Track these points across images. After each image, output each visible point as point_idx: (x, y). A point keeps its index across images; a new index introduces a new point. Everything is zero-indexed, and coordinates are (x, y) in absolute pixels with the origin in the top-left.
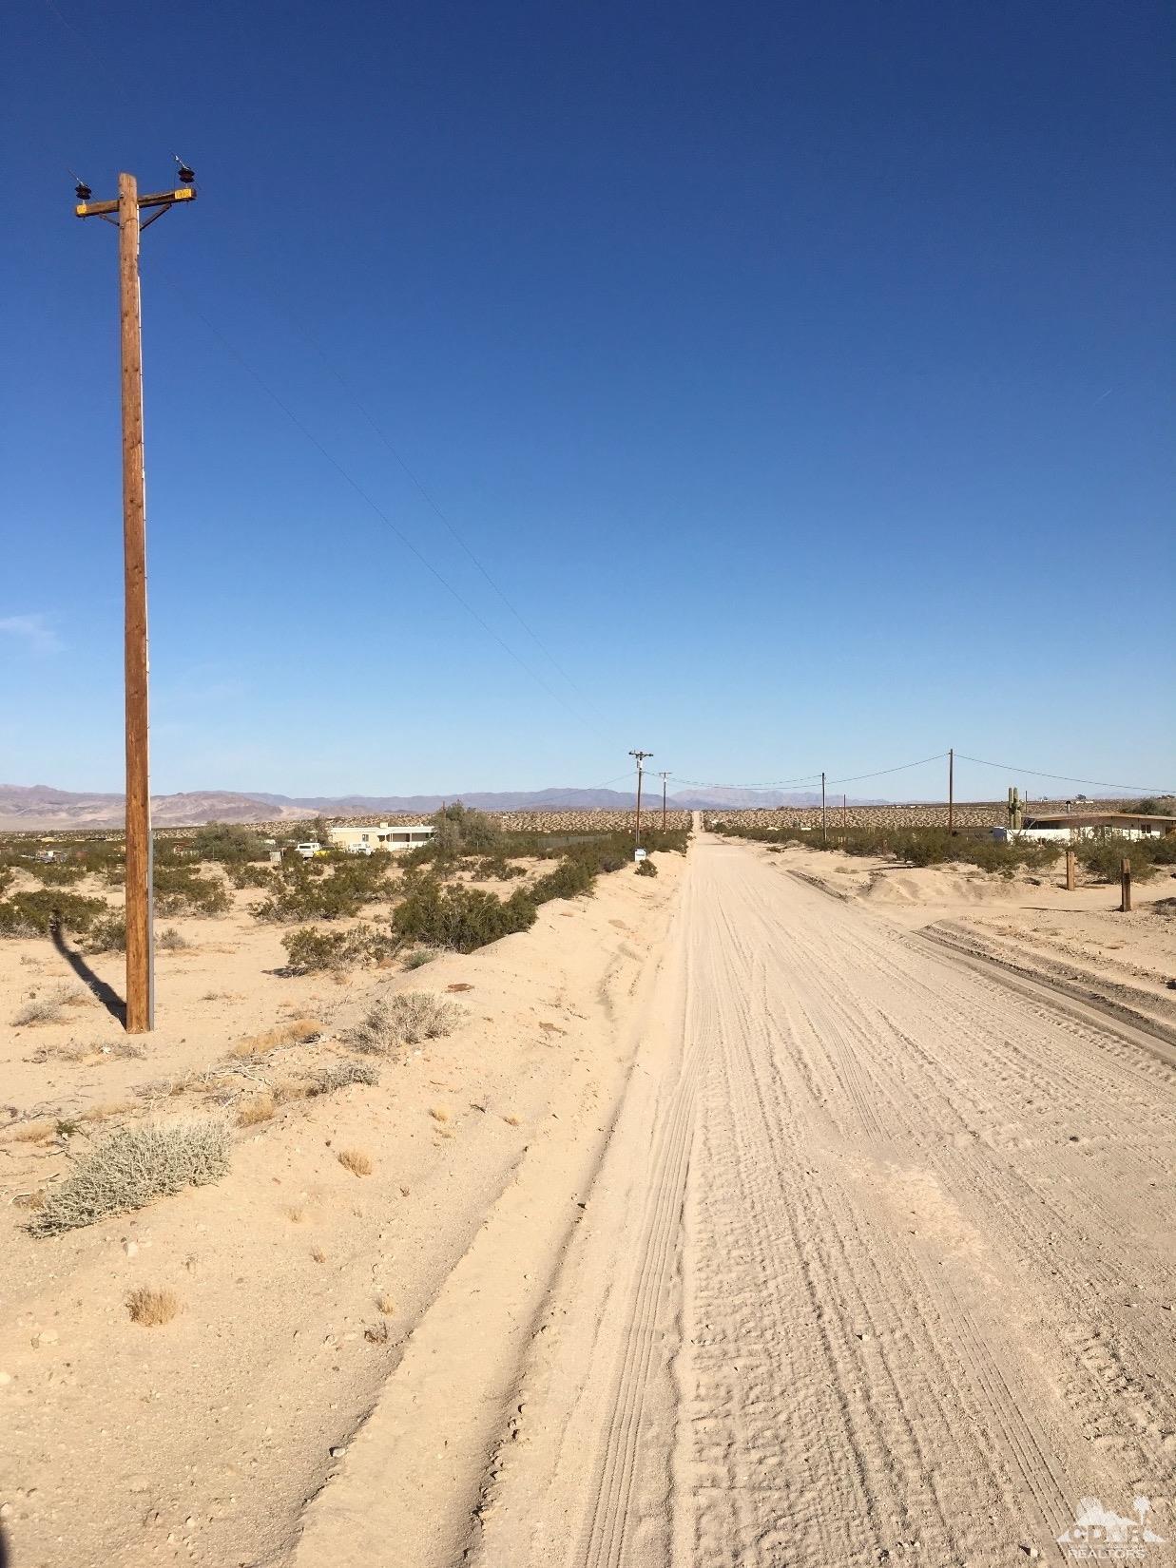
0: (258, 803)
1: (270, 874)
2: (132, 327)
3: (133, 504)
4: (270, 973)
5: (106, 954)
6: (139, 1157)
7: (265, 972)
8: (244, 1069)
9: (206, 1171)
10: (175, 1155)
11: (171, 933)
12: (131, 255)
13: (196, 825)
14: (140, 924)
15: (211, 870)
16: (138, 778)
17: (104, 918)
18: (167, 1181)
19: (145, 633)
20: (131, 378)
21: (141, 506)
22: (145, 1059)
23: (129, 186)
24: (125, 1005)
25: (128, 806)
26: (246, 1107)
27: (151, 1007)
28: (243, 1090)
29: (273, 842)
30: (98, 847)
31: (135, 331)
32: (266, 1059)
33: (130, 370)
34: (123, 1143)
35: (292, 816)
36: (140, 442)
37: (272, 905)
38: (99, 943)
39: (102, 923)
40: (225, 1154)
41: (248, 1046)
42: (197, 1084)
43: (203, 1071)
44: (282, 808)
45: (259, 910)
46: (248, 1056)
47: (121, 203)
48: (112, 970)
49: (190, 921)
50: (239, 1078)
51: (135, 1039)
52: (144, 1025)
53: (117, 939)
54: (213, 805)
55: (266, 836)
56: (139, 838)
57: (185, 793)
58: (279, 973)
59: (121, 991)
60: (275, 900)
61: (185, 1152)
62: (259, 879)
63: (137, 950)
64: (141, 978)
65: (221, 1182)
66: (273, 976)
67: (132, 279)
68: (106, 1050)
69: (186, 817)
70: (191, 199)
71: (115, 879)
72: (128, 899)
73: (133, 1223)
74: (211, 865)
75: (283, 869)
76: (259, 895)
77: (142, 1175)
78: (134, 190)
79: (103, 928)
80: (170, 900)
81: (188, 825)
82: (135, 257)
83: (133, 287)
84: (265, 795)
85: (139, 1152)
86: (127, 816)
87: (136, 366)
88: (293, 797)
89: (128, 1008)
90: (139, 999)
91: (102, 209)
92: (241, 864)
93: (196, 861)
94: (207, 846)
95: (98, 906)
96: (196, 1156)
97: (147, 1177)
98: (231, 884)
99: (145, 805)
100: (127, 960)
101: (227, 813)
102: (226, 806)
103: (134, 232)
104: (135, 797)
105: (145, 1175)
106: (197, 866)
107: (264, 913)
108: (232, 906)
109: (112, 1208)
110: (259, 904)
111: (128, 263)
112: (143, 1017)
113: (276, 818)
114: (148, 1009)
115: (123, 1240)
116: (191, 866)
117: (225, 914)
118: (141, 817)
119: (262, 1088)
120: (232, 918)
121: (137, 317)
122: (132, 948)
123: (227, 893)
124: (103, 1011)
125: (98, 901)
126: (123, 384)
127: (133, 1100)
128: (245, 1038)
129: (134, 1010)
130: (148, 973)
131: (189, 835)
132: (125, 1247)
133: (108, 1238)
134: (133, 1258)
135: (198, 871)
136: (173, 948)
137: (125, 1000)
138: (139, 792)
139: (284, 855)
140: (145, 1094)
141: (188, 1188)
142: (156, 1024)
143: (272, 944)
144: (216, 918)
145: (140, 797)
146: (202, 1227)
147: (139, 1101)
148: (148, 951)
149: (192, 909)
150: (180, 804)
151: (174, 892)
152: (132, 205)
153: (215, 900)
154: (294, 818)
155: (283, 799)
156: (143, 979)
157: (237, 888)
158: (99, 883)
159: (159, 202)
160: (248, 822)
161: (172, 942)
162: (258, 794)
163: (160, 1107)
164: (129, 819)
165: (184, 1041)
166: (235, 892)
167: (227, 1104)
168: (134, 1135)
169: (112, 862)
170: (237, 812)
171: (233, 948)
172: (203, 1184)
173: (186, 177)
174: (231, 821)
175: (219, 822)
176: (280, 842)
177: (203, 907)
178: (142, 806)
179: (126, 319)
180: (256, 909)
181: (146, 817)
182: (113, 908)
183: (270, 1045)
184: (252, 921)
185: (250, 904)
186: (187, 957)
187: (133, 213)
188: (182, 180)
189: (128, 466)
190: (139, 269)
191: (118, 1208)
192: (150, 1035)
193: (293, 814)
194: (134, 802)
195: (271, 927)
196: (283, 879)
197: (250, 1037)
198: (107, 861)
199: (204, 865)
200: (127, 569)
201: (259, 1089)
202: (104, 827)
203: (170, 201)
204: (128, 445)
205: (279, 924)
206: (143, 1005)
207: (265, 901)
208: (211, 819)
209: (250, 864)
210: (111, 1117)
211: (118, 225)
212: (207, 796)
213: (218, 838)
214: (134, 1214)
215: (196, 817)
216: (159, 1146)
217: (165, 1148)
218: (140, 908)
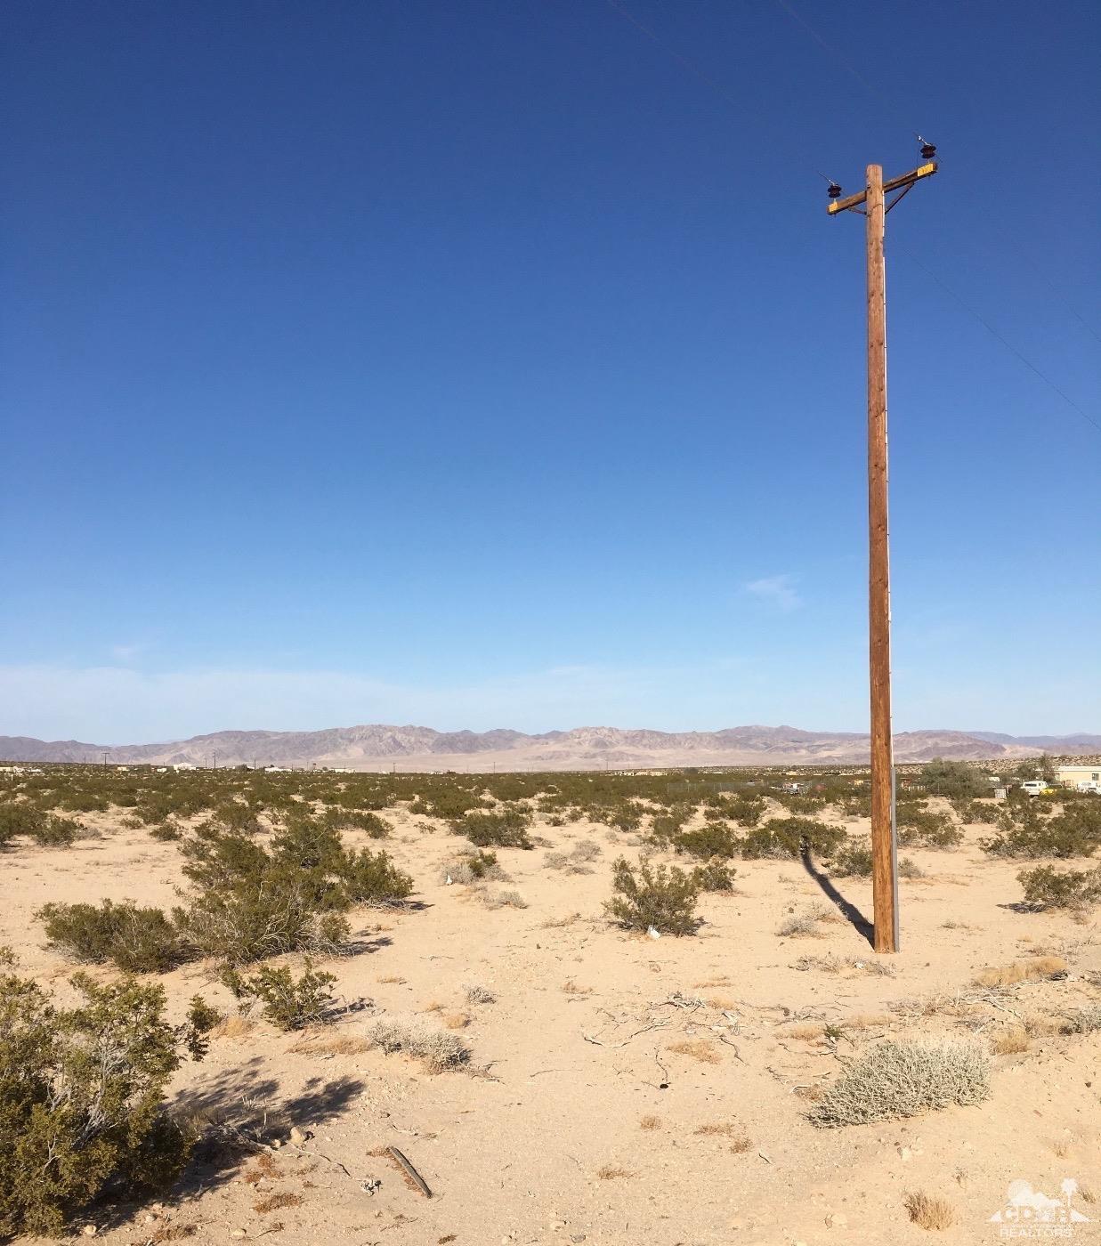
0: (980, 741)
1: (997, 811)
2: (877, 305)
3: (876, 467)
4: (1005, 907)
5: (850, 878)
6: (905, 1069)
7: (999, 906)
8: (992, 998)
9: (969, 1093)
10: (939, 1073)
11: (907, 863)
12: (877, 239)
13: (921, 762)
14: (885, 853)
15: (938, 805)
16: (882, 719)
17: (848, 845)
18: (933, 1096)
19: (887, 586)
20: (876, 353)
21: (883, 469)
22: (894, 978)
23: (876, 175)
24: (872, 926)
25: (873, 745)
26: (1000, 1037)
27: (896, 931)
28: (994, 1019)
29: (996, 779)
30: (835, 780)
31: (880, 310)
32: (1013, 992)
33: (875, 344)
34: (890, 1054)
35: (1014, 754)
36: (884, 409)
37: (1003, 841)
38: (843, 868)
39: (846, 850)
40: (986, 1080)
41: (993, 977)
42: (948, 1008)
43: (953, 996)
44: (1005, 746)
45: (990, 845)
46: (994, 986)
47: (868, 192)
48: (859, 893)
49: (922, 852)
50: (988, 1007)
51: (884, 958)
52: (890, 945)
53: (861, 865)
54: (937, 744)
55: (989, 773)
56: (883, 775)
57: (910, 732)
58: (1015, 907)
59: (868, 913)
60: (1005, 835)
61: (948, 1071)
62: (986, 815)
63: (882, 876)
64: (886, 901)
65: (983, 1105)
66: (1008, 910)
67: (877, 260)
68: (860, 965)
69: (912, 754)
70: (932, 173)
71: (851, 810)
72: (874, 829)
73: (903, 1129)
74: (938, 800)
75: (1010, 806)
76: (989, 831)
77: (909, 1087)
78: (880, 179)
79: (847, 854)
80: (903, 831)
81: (914, 762)
82: (881, 239)
83: (879, 268)
84: (986, 734)
85: (905, 1065)
86: (872, 754)
87: (881, 339)
88: (1016, 736)
89: (876, 928)
90: (885, 921)
91: (851, 203)
92: (966, 800)
93: (923, 797)
94: (933, 782)
95: (839, 835)
96: (960, 1077)
97: (914, 1090)
98: (959, 819)
99: (888, 744)
100: (874, 885)
101: (950, 751)
102: (949, 744)
103: (879, 217)
104: (879, 736)
105: (913, 1087)
106: (925, 801)
107: (995, 848)
108: (961, 840)
109: (883, 1113)
110: (989, 840)
111: (874, 246)
112: (889, 939)
113: (998, 756)
114: (893, 932)
115: (896, 1144)
116: (919, 800)
117: (956, 847)
118: (885, 755)
119: (1012, 1019)
120: (961, 851)
121: (882, 295)
122: (878, 875)
123: (957, 827)
124: (852, 930)
125: (839, 830)
126: (869, 358)
127: (888, 1014)
128: (987, 968)
129: (881, 931)
130: (893, 898)
131: (914, 770)
132: (899, 1150)
133: (883, 1140)
134: (907, 1162)
135: (926, 805)
136: (909, 876)
137: (871, 921)
138: (882, 731)
139: (1010, 792)
140: (899, 1010)
141: (952, 1106)
142: (901, 946)
143: (1007, 878)
144: (948, 851)
145: (883, 736)
146: (968, 1146)
147: (894, 1016)
148: (892, 879)
149: (924, 841)
150: (905, 743)
151: (905, 824)
152: (878, 192)
153: (946, 833)
154: (1018, 756)
155: (1008, 739)
156: (888, 904)
157: (964, 823)
158: (837, 813)
159: (903, 183)
160: (971, 759)
161: (910, 872)
162: (980, 733)
163: (915, 1024)
164: (874, 756)
165: (928, 965)
166: (964, 827)
167: (979, 1030)
168: (900, 1048)
169: (848, 794)
170: (960, 750)
171: (966, 880)
172: (966, 1105)
173: (928, 153)
174: (956, 759)
175: (945, 759)
176: (1004, 780)
177: (934, 840)
178: (886, 745)
179: (872, 299)
180: (987, 845)
181: (889, 755)
182: (854, 836)
183: (1015, 979)
184: (982, 856)
185: (981, 839)
186: (925, 886)
187: (879, 198)
188: (924, 157)
189: (872, 434)
190: (884, 250)
191: (889, 1114)
192: (896, 955)
193: (1017, 752)
194: (878, 742)
195: (1003, 863)
196: (1010, 816)
197: (993, 969)
198: (843, 793)
199: (931, 800)
200: (871, 528)
201: (1010, 1020)
202: (837, 762)
203: (914, 179)
204: (872, 414)
205: (1010, 859)
206: (889, 927)
207: (996, 837)
208: (936, 756)
209: (976, 800)
210: (871, 1028)
211: (865, 213)
212: (931, 735)
213: (943, 774)
214: (903, 1123)
215: (921, 755)
216: (923, 1063)
217: (929, 1065)
218: (885, 838)
